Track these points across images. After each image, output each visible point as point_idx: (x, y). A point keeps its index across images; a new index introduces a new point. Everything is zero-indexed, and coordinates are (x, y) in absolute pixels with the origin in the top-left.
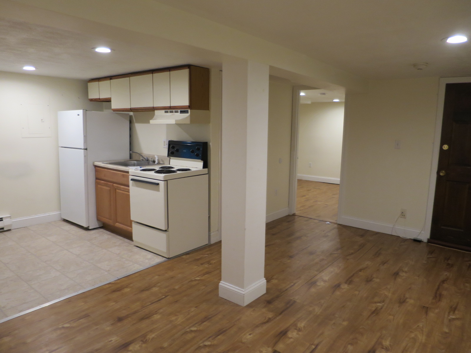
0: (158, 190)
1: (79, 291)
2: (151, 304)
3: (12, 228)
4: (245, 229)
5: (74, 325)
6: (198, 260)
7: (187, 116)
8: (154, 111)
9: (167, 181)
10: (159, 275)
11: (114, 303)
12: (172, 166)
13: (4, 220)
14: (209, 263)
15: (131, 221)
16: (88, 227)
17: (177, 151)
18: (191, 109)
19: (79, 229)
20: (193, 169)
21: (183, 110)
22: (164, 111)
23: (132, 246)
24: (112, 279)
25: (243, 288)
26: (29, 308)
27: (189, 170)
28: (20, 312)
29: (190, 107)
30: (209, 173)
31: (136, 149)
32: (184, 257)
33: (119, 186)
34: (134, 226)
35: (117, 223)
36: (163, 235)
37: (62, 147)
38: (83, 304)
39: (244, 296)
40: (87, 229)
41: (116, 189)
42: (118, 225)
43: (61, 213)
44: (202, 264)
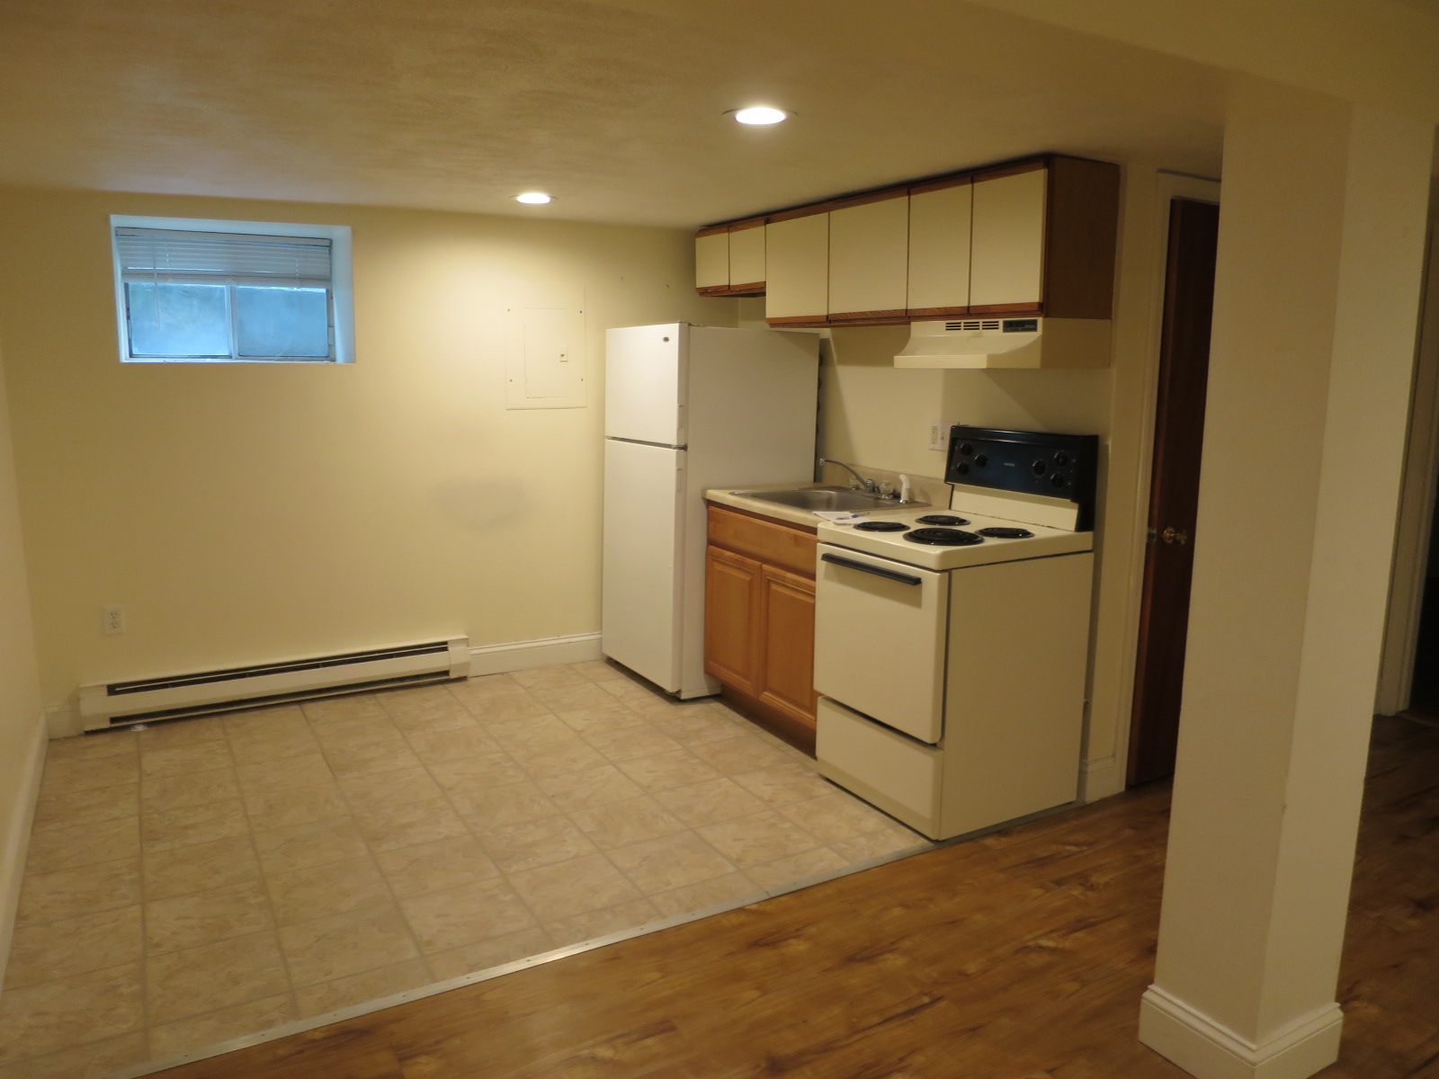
0: (917, 603)
1: (645, 923)
2: (880, 1024)
3: (471, 673)
4: (1284, 807)
5: (628, 1055)
6: (1042, 862)
7: (1033, 339)
8: (909, 324)
9: (949, 571)
10: (906, 906)
11: (754, 994)
12: (962, 516)
13: (450, 649)
14: (1083, 879)
15: (815, 695)
16: (679, 692)
17: (982, 462)
18: (1046, 316)
19: (652, 694)
20: (1039, 533)
21: (1016, 318)
22: (942, 324)
23: (812, 774)
24: (748, 896)
25: (1252, 1038)
26: (497, 961)
27: (1026, 534)
28: (471, 971)
29: (1044, 308)
30: (1097, 549)
31: (835, 452)
32: (990, 841)
33: (781, 572)
34: (823, 710)
35: (765, 690)
36: (924, 762)
37: (614, 438)
38: (655, 975)
39: (1253, 1071)
40: (674, 698)
41: (769, 581)
42: (767, 697)
43: (601, 639)
44: (1059, 883)
